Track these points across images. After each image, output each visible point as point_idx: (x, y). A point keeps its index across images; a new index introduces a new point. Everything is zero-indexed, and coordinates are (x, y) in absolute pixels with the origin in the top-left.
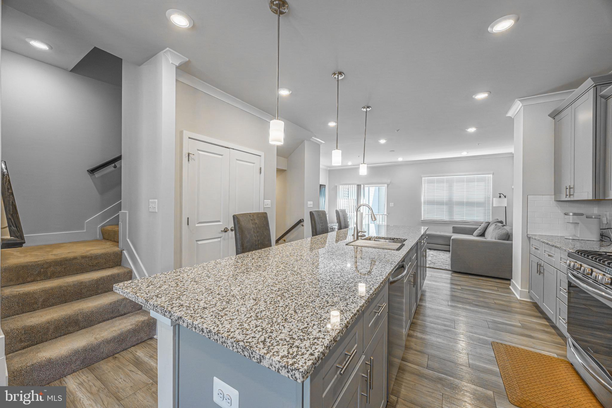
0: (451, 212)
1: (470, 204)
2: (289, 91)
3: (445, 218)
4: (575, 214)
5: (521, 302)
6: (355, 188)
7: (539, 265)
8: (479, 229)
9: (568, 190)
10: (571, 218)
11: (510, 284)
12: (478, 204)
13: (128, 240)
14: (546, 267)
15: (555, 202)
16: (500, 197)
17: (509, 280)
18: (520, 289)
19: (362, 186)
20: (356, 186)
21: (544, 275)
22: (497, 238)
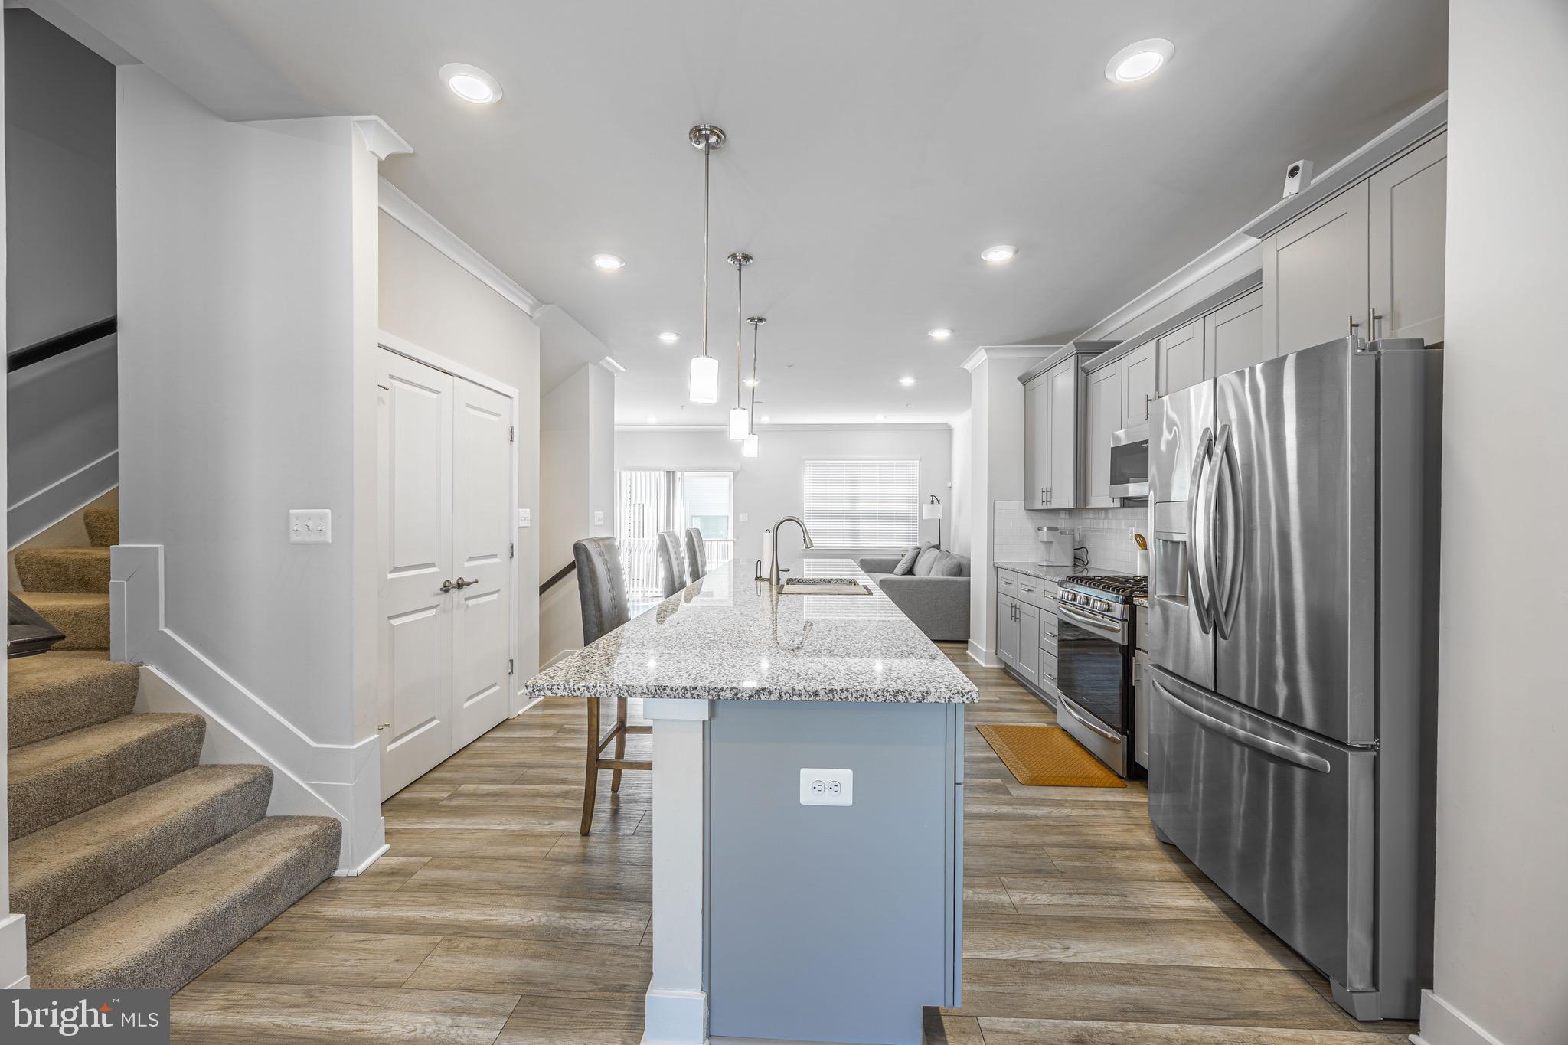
0: (854, 531)
1: (886, 515)
2: (621, 263)
3: (844, 542)
4: (1050, 529)
5: (987, 670)
6: (662, 477)
7: (1014, 607)
8: (902, 562)
9: (1044, 494)
10: (1045, 536)
11: (967, 649)
12: (900, 516)
13: (168, 631)
14: (1024, 607)
15: (1025, 511)
16: (932, 502)
17: (966, 642)
18: (985, 650)
19: (678, 475)
20: (662, 473)
21: (1020, 621)
22: (945, 574)
